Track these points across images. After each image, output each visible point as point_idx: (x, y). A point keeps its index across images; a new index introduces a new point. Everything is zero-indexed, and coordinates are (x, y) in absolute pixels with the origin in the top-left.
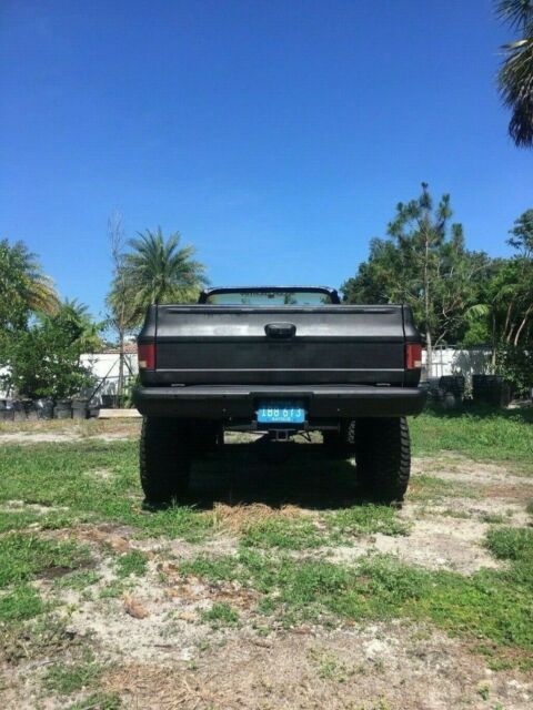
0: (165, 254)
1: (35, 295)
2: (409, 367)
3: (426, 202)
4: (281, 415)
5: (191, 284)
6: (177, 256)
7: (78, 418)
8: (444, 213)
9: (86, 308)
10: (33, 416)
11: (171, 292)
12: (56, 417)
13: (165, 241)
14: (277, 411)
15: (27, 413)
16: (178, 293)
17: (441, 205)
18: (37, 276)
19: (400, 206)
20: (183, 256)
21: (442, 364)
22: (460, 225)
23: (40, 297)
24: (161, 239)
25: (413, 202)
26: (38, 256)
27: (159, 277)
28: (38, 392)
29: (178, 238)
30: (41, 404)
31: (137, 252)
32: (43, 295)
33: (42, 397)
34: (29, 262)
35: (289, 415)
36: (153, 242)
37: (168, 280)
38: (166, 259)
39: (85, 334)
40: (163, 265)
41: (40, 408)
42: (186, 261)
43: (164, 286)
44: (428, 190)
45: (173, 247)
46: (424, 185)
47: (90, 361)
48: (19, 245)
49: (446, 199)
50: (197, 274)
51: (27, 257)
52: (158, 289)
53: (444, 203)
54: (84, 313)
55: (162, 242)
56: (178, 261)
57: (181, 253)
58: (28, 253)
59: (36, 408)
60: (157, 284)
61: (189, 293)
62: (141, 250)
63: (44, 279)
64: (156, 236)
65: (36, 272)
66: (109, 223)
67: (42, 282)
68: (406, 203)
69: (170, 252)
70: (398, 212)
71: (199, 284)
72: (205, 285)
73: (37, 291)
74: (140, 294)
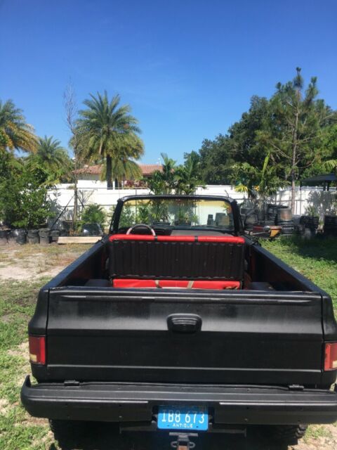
0: (110, 110)
1: (22, 138)
2: (327, 368)
3: (298, 83)
4: (183, 420)
5: (127, 133)
6: (117, 112)
7: (43, 243)
8: (312, 91)
9: (58, 143)
10: (12, 242)
11: (113, 139)
12: (28, 242)
13: (110, 100)
14: (178, 416)
15: (7, 239)
16: (118, 140)
17: (310, 86)
18: (23, 125)
19: (279, 85)
20: (122, 112)
21: (301, 200)
22: (323, 101)
23: (24, 140)
24: (106, 99)
25: (289, 83)
26: (23, 111)
27: (105, 127)
28: (15, 224)
29: (119, 99)
30: (17, 233)
31: (91, 109)
32: (26, 138)
33: (17, 228)
34: (17, 115)
35: (192, 421)
36: (101, 102)
37: (112, 129)
38: (110, 115)
39: (49, 178)
40: (108, 119)
41: (16, 236)
42: (124, 116)
43: (108, 133)
44: (301, 73)
45: (114, 106)
46: (298, 70)
47: (55, 195)
48: (9, 103)
49: (314, 81)
50: (131, 125)
51: (14, 112)
52: (105, 136)
53: (312, 84)
54: (58, 146)
55: (107, 103)
56: (118, 116)
57: (120, 110)
58: (15, 108)
59: (14, 236)
60: (104, 133)
61: (126, 140)
62: (93, 108)
63: (27, 126)
64: (103, 98)
65: (21, 122)
66: (65, 96)
67: (26, 129)
68: (284, 83)
69: (113, 109)
70: (277, 90)
71: (133, 133)
72: (137, 133)
73: (22, 136)
74: (92, 139)
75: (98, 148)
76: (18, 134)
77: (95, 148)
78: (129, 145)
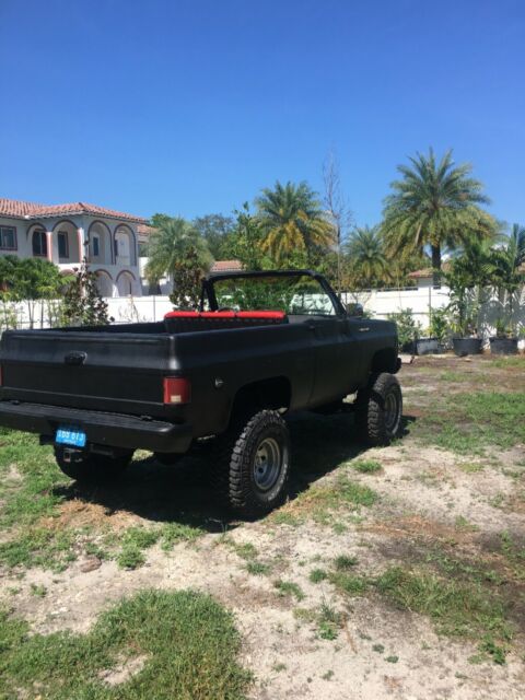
1: (315, 231)
2: (166, 402)
5: (463, 206)
6: (448, 177)
11: (439, 217)
13: (437, 161)
16: (446, 219)
18: (318, 212)
20: (455, 176)
23: (318, 233)
32: (321, 231)
34: (312, 200)
40: (435, 189)
45: (444, 170)
47: (322, 301)
50: (472, 193)
51: (309, 196)
52: (424, 215)
56: (451, 181)
57: (453, 173)
58: (311, 192)
60: (424, 211)
61: (459, 217)
64: (427, 158)
65: (319, 209)
69: (442, 174)
71: (472, 206)
72: (482, 206)
73: (317, 228)
74: (406, 223)
75: (414, 234)
76: (312, 226)
77: (410, 233)
78: (465, 226)
